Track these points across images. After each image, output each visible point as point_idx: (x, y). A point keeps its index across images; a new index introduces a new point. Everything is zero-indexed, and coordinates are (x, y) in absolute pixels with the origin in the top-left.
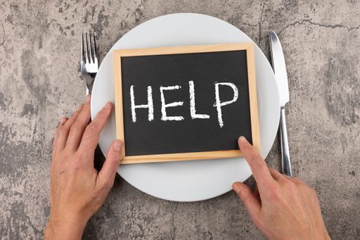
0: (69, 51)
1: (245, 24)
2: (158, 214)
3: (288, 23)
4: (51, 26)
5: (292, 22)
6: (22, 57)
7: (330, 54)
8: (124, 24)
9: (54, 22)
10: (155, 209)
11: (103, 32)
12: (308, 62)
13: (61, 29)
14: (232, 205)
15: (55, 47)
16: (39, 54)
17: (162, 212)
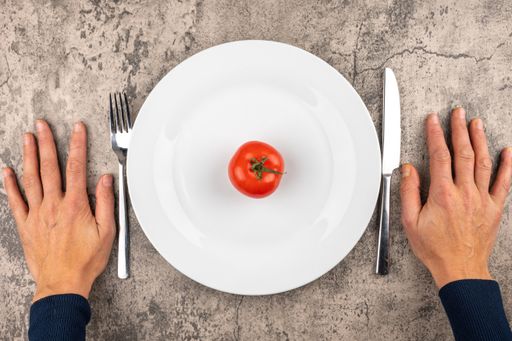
0: (96, 91)
1: (334, 53)
2: (218, 309)
3: (394, 51)
4: (70, 56)
5: (400, 51)
6: (33, 100)
7: (451, 94)
8: (169, 53)
9: (75, 52)
10: (213, 303)
11: (141, 64)
12: (419, 105)
13: (84, 61)
14: (315, 297)
15: (77, 86)
16: (55, 95)
17: (222, 307)
